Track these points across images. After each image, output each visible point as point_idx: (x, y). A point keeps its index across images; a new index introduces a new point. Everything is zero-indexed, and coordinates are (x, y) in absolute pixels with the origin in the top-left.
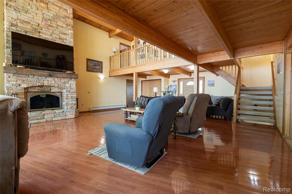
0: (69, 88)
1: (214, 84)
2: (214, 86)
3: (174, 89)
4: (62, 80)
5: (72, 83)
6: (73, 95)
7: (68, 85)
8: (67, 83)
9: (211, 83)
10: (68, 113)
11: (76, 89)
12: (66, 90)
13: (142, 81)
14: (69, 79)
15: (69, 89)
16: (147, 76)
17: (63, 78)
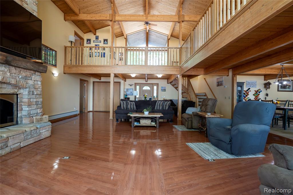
0: (32, 87)
1: (165, 90)
2: (165, 91)
3: (131, 92)
4: (22, 72)
5: (36, 79)
6: (38, 100)
7: (31, 82)
8: (30, 78)
9: (163, 89)
10: (42, 130)
11: (42, 90)
12: (28, 89)
13: (94, 82)
14: (32, 72)
15: (33, 90)
16: (102, 77)
17: (23, 70)
